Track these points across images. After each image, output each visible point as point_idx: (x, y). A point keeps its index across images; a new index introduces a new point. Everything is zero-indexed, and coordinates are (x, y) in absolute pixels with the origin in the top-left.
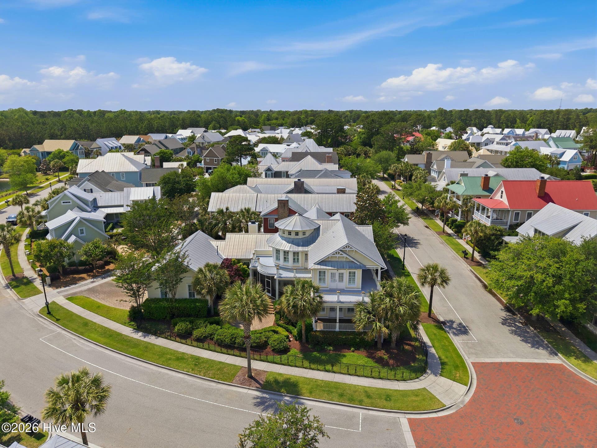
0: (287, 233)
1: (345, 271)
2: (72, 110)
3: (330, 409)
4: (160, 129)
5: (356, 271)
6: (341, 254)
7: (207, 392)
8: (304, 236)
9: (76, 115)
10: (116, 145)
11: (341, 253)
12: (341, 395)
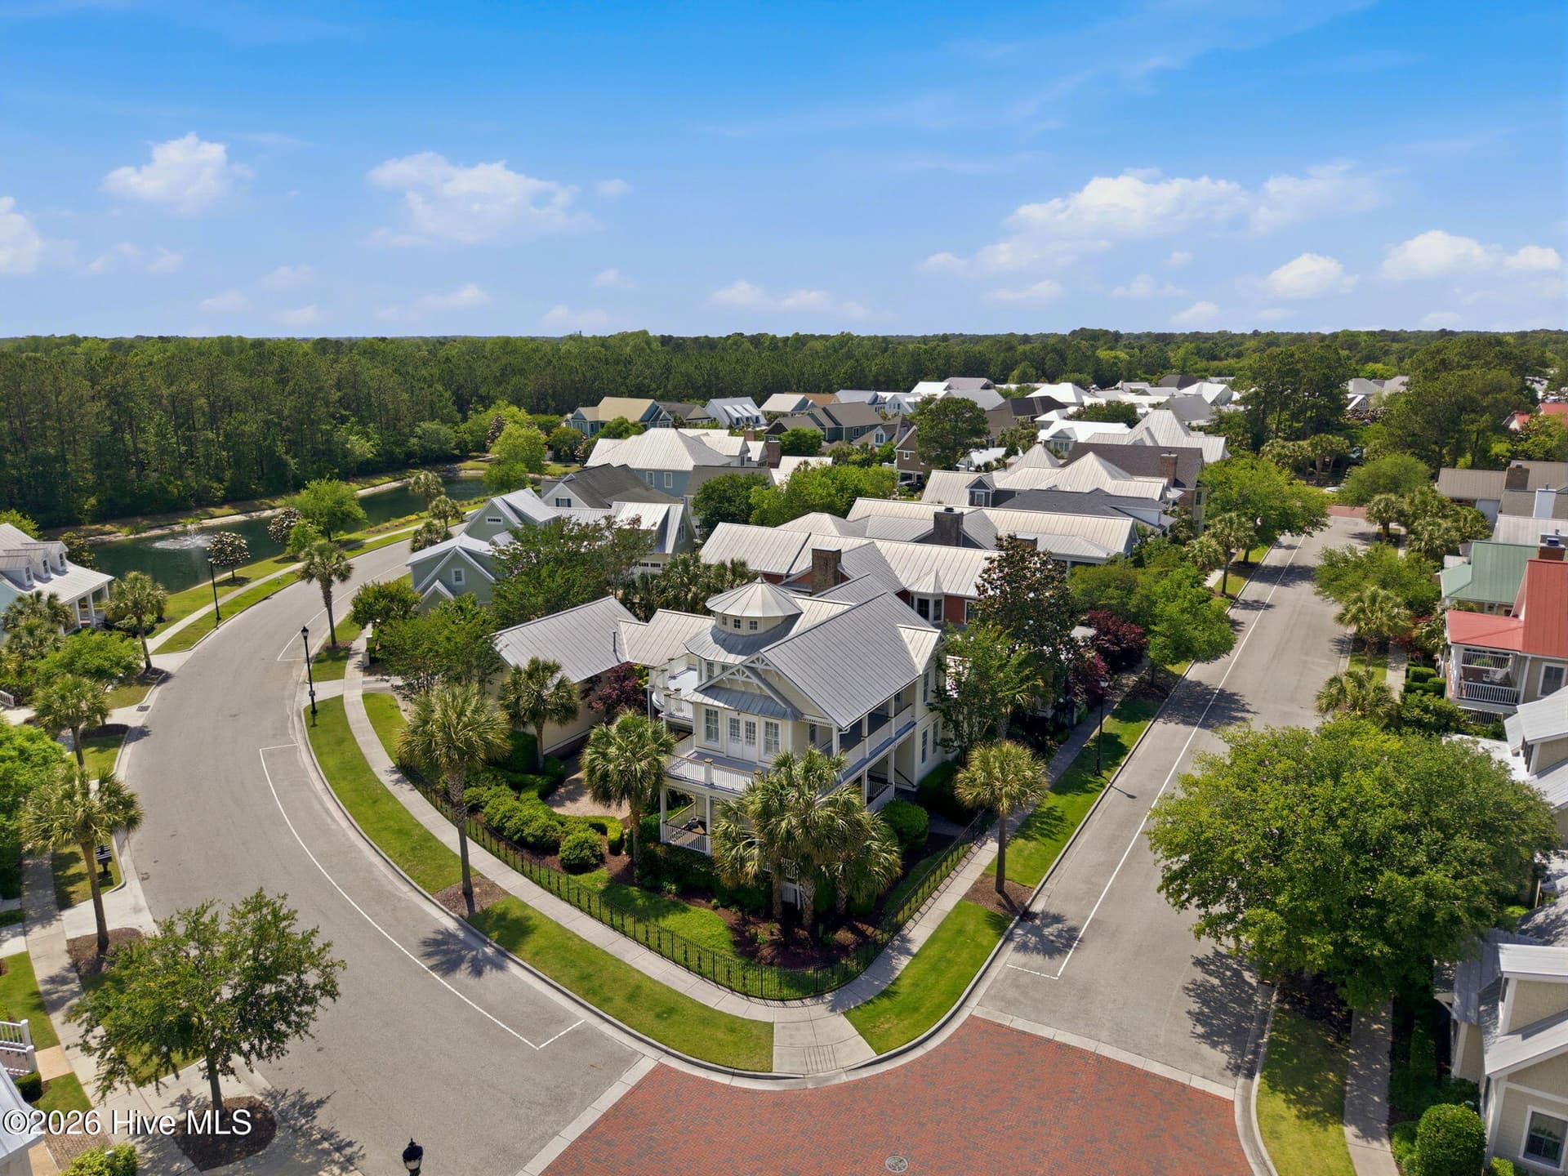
0: (731, 623)
1: (756, 719)
2: (741, 334)
3: (538, 993)
4: (882, 379)
5: (779, 723)
6: (748, 677)
7: (380, 897)
8: (754, 632)
9: (747, 345)
10: (747, 414)
11: (747, 673)
12: (585, 978)
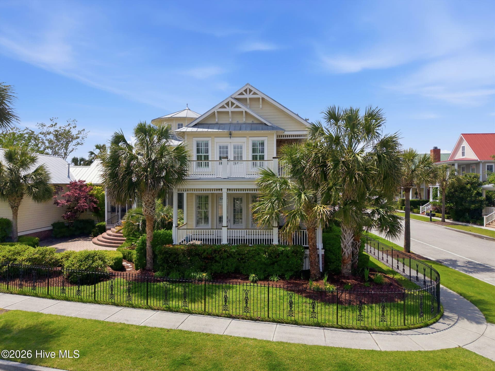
1: (244, 139)
5: (265, 139)
6: (237, 107)
11: (236, 103)
